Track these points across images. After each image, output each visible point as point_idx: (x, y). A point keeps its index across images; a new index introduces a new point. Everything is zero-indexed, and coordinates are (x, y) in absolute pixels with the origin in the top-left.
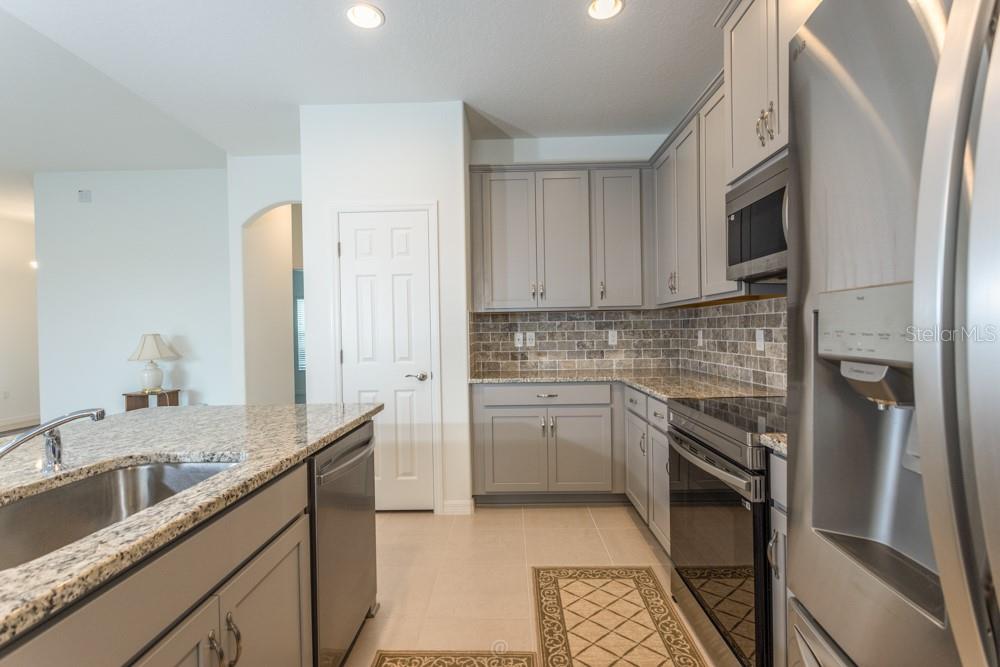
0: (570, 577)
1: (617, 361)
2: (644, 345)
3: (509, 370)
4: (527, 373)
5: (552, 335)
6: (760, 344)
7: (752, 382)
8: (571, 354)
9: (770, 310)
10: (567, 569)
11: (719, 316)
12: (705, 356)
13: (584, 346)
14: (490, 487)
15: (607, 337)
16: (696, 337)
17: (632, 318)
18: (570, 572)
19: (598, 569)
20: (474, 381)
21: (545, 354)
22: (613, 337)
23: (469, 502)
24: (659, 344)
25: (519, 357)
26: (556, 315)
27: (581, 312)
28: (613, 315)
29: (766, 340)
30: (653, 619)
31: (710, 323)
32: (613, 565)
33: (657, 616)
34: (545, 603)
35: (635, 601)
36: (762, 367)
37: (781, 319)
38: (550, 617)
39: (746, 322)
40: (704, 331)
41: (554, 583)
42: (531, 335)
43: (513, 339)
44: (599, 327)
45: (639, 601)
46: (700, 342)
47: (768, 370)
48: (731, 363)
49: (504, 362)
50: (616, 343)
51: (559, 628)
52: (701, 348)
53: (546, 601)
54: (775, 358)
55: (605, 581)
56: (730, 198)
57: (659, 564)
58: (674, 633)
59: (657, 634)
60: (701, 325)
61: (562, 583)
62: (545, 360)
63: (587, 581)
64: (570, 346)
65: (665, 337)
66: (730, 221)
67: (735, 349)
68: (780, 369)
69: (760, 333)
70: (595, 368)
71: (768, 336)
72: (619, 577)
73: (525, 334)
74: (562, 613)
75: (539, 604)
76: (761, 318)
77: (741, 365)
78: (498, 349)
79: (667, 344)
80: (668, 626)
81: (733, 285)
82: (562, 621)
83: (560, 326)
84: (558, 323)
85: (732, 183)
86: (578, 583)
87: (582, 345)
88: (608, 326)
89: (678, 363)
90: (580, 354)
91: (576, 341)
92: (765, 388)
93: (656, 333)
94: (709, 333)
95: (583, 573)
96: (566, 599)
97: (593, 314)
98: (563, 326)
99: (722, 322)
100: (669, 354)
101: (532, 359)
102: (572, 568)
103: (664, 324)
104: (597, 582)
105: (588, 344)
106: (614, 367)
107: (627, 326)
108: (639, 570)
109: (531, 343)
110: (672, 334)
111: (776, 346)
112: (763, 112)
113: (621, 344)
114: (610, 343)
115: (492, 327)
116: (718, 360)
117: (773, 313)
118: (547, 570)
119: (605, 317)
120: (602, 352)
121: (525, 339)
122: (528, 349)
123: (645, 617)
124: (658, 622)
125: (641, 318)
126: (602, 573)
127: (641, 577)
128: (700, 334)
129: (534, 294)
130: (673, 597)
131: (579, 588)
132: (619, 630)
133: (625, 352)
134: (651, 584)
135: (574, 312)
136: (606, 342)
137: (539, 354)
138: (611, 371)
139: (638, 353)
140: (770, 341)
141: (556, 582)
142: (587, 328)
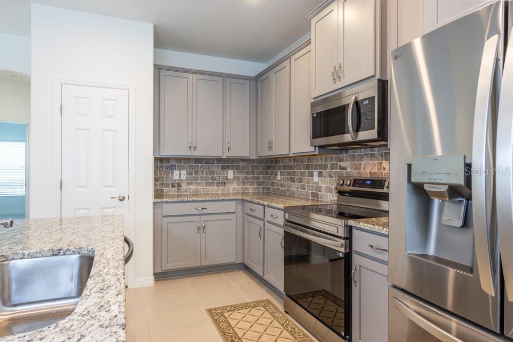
0: (229, 311)
1: (233, 188)
2: (247, 179)
3: (170, 193)
4: (181, 195)
5: (196, 173)
6: (316, 179)
7: (310, 198)
8: (207, 184)
9: (322, 162)
10: (226, 307)
11: (291, 164)
12: (282, 185)
13: (215, 179)
14: (167, 267)
15: (227, 174)
16: (276, 175)
17: (241, 164)
18: (229, 308)
19: (243, 305)
20: (157, 200)
21: (192, 184)
22: (231, 174)
23: (152, 278)
24: (254, 178)
25: (176, 185)
26: (199, 160)
27: (213, 160)
28: (231, 161)
29: (319, 177)
30: (280, 323)
31: (285, 167)
32: (249, 301)
33: (281, 322)
34: (222, 327)
35: (268, 317)
36: (316, 190)
37: (327, 166)
38: (228, 333)
39: (307, 167)
40: (281, 172)
41: (222, 315)
42: (184, 172)
43: (172, 174)
44: (223, 168)
45: (270, 316)
46: (279, 177)
47: (320, 191)
48: (298, 188)
49: (167, 189)
50: (232, 178)
51: (236, 338)
52: (279, 180)
53: (222, 325)
54: (324, 186)
55: (249, 310)
56: (313, 105)
57: (271, 297)
58: (292, 328)
59: (285, 330)
60: (279, 168)
61: (226, 314)
62: (192, 187)
63: (240, 311)
64: (207, 179)
65: (258, 174)
66: (313, 117)
67: (300, 180)
68: (326, 191)
69: (316, 173)
70: (221, 192)
71: (320, 175)
72: (255, 307)
73: (180, 171)
74: (233, 330)
75: (219, 328)
76: (316, 165)
77: (304, 189)
78: (163, 181)
79: (258, 178)
80: (288, 325)
81: (312, 149)
82: (235, 333)
83: (201, 167)
84: (200, 165)
85: (314, 98)
86: (235, 313)
87: (213, 178)
88: (228, 167)
89: (264, 189)
90: (212, 184)
91: (210, 176)
92: (318, 201)
93: (253, 172)
94: (284, 173)
95: (235, 308)
96: (233, 323)
97: (220, 160)
98: (203, 167)
99: (293, 167)
100: (260, 184)
101: (184, 187)
102: (229, 306)
103: (257, 167)
104: (246, 311)
105: (217, 178)
106: (231, 191)
107: (238, 168)
108: (263, 302)
109: (184, 177)
110: (261, 173)
111: (324, 180)
112: (335, 67)
113: (235, 178)
114: (229, 178)
115: (159, 166)
116: (290, 187)
117: (323, 163)
118: (215, 309)
119: (227, 163)
120: (225, 183)
121: (180, 175)
122: (182, 180)
123: (276, 323)
124: (283, 325)
125: (246, 164)
126: (245, 306)
127: (266, 304)
128: (279, 173)
129: (190, 147)
130: (285, 312)
131: (237, 315)
132: (266, 332)
133: (237, 183)
134: (272, 307)
135: (209, 159)
136: (227, 177)
137: (189, 184)
138: (229, 194)
139: (244, 183)
140: (322, 177)
141: (223, 315)
142: (217, 169)
